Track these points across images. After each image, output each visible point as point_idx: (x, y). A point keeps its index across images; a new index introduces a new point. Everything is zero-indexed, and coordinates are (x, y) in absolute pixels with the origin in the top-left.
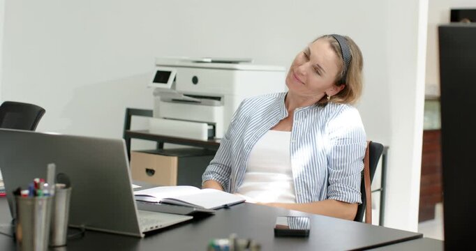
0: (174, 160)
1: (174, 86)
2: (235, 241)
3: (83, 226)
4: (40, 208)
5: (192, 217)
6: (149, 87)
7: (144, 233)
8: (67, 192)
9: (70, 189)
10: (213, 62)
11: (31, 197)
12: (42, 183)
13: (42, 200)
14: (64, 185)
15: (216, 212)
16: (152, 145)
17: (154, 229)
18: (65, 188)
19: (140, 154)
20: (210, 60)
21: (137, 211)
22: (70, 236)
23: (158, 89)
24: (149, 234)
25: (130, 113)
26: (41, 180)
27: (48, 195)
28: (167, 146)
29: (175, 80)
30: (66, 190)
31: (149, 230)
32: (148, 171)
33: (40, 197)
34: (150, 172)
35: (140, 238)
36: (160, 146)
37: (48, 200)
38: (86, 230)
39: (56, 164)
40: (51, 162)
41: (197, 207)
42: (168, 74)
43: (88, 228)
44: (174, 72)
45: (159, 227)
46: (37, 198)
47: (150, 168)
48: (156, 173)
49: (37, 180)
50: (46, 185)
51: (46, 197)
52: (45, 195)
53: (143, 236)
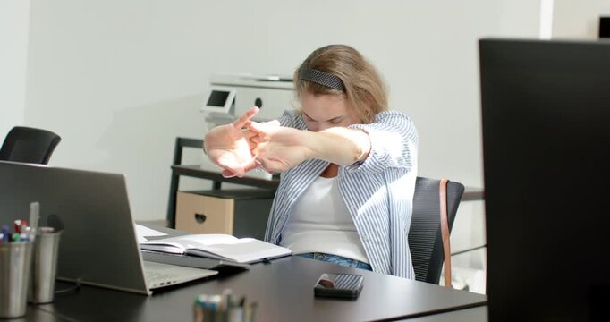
0: (230, 203)
1: (232, 110)
2: (229, 297)
3: (79, 280)
4: (18, 255)
5: (216, 272)
6: (202, 111)
7: (151, 290)
8: (55, 237)
9: (59, 234)
10: (281, 80)
11: (6, 242)
12: (24, 226)
13: (19, 246)
14: (51, 229)
15: (250, 267)
16: (208, 185)
17: (166, 285)
18: (53, 232)
19: (191, 195)
20: (277, 78)
21: (143, 263)
22: (58, 292)
23: (212, 114)
24: (158, 292)
25: (181, 144)
26: (22, 223)
27: (28, 239)
28: (225, 186)
29: (234, 102)
30: (53, 235)
31: (158, 286)
32: (197, 216)
33: (17, 242)
34: (200, 218)
35: (146, 295)
36: (217, 186)
37: (27, 245)
38: (83, 285)
39: (40, 202)
40: (35, 201)
41: (225, 259)
42: (225, 95)
43: (87, 283)
44: (233, 93)
45: (172, 284)
46: (13, 243)
47: (200, 213)
48: (207, 220)
49: (18, 222)
50: (28, 228)
51: (24, 243)
52: (22, 240)
53: (150, 293)
